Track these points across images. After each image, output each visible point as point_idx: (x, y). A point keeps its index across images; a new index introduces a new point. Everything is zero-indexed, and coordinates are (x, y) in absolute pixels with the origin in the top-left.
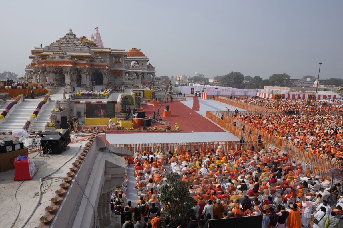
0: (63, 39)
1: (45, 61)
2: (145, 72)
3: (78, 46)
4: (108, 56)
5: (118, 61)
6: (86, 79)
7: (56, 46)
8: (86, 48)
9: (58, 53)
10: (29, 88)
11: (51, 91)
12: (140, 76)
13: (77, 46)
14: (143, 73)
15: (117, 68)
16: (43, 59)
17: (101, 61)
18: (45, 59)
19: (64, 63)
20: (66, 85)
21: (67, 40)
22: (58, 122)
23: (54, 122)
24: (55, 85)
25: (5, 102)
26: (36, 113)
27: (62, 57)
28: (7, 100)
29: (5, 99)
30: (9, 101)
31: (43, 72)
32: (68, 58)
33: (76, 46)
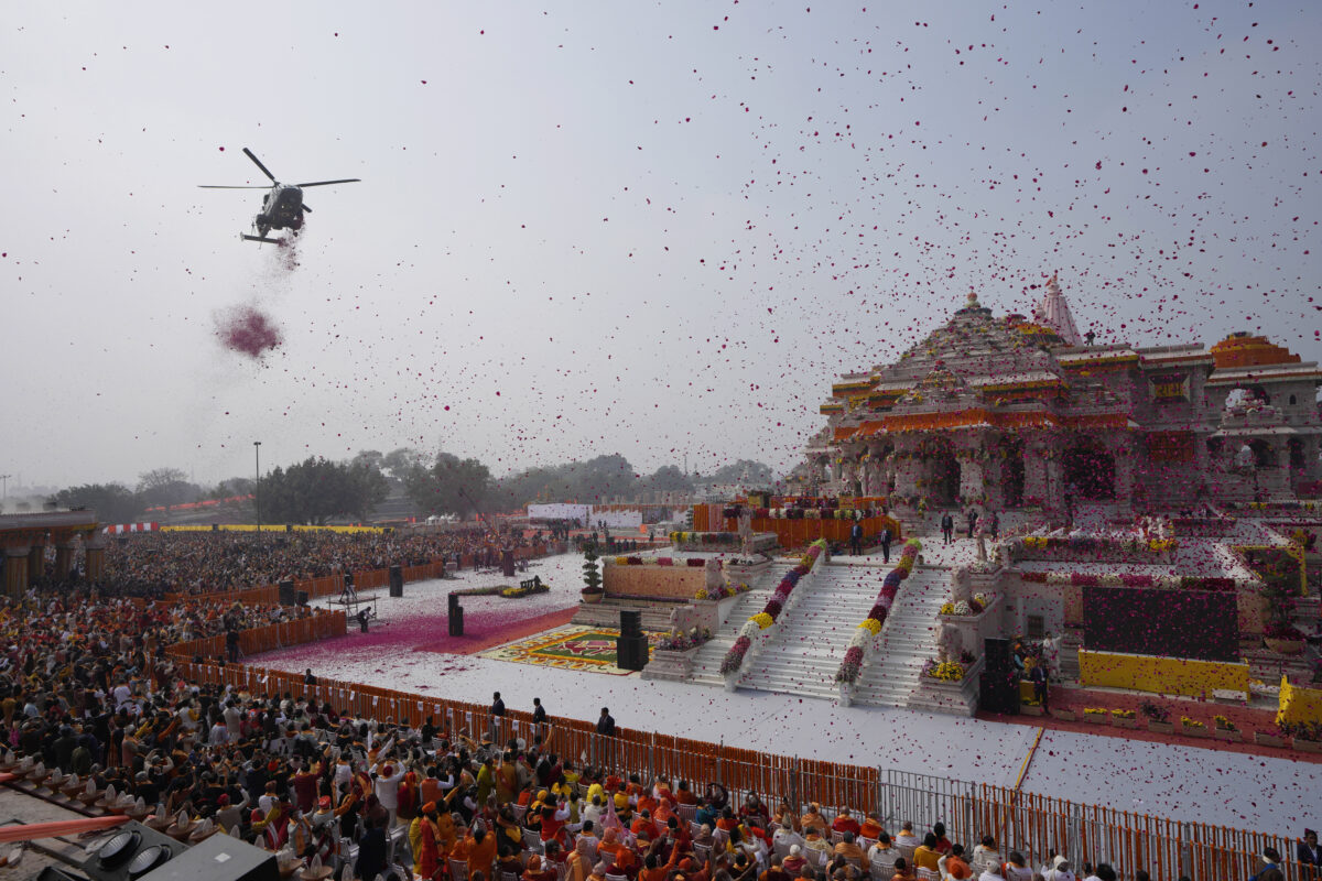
0: (945, 330)
1: (889, 414)
2: (1310, 436)
3: (1004, 351)
4: (1125, 378)
5: (1171, 394)
6: (1043, 475)
7: (922, 359)
8: (1039, 353)
9: (933, 385)
10: (843, 514)
11: (910, 525)
12: (1285, 458)
13: (999, 349)
14: (1295, 442)
15: (1168, 423)
16: (879, 410)
17: (1100, 400)
18: (889, 409)
19: (959, 416)
20: (967, 501)
21: (959, 333)
22: (967, 658)
23: (953, 659)
24: (922, 502)
25: (770, 567)
26: (879, 613)
27: (952, 395)
28: (777, 559)
29: (769, 553)
30: (786, 564)
31: (881, 456)
32: (974, 396)
33: (995, 352)
